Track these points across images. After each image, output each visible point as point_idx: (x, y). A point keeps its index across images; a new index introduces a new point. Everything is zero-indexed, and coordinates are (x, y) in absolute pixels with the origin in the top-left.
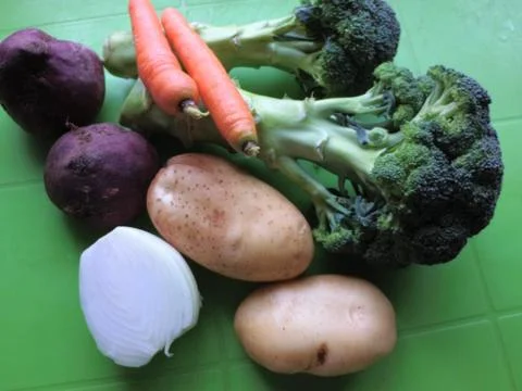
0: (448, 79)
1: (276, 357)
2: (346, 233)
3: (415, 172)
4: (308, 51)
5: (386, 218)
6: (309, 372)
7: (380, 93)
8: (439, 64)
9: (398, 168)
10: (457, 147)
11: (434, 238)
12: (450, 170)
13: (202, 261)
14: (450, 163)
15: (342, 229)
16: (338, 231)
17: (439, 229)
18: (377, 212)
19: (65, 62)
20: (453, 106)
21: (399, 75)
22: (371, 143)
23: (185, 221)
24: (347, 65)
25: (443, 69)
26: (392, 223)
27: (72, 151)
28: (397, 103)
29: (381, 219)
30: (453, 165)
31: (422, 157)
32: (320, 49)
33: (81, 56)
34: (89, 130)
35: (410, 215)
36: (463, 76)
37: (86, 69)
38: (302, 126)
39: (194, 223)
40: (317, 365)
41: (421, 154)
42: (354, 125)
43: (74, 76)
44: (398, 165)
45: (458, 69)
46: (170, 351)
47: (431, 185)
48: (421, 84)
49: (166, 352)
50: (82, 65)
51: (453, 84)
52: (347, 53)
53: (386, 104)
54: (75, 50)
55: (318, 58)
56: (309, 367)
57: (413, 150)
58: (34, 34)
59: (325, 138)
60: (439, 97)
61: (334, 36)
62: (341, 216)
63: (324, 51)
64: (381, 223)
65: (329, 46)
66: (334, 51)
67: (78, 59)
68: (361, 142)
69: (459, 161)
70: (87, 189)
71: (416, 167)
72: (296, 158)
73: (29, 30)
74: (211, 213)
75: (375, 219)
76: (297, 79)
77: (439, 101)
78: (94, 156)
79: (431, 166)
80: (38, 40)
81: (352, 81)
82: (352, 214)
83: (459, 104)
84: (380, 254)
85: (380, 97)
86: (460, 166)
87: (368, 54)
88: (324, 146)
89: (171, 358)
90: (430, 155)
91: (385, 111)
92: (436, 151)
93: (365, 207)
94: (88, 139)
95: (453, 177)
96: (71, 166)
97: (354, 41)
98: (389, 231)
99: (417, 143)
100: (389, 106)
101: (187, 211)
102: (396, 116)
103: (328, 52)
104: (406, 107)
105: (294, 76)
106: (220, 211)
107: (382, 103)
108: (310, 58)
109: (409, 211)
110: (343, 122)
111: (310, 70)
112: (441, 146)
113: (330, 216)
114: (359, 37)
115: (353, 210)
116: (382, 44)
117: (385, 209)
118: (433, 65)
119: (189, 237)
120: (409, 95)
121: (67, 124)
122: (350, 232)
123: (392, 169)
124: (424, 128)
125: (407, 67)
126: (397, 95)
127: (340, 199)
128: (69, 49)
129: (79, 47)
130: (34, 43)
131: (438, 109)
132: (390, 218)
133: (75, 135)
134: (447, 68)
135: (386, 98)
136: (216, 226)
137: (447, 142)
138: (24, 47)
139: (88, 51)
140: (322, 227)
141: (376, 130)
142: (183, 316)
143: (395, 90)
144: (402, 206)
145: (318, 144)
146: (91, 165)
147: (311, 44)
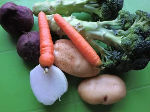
0: (143, 14)
1: (92, 100)
2: (111, 62)
3: (135, 42)
4: (96, 7)
5: (125, 57)
6: (101, 104)
7: (120, 19)
8: (139, 10)
9: (130, 41)
10: (146, 34)
11: (140, 62)
12: (145, 41)
13: (67, 72)
14: (144, 40)
15: (110, 61)
16: (109, 61)
17: (141, 59)
18: (121, 55)
19: (22, 12)
20: (144, 22)
21: (126, 13)
22: (119, 34)
23: (62, 60)
24: (109, 11)
25: (141, 11)
26: (127, 58)
27: (26, 40)
28: (126, 22)
29: (123, 57)
30: (146, 40)
31: (137, 38)
32: (101, 6)
33: (26, 10)
34: (30, 33)
35: (133, 55)
36: (147, 13)
37: (29, 14)
38: (97, 30)
39: (65, 60)
40: (104, 102)
41: (136, 37)
42: (112, 29)
43: (25, 17)
44: (130, 40)
45: (146, 11)
46: (60, 99)
47: (140, 46)
48: (132, 16)
49: (59, 100)
50: (27, 13)
51: (144, 15)
52: (110, 7)
53: (123, 22)
54: (25, 8)
55: (100, 9)
56: (102, 102)
57: (134, 36)
58: (11, 4)
59: (104, 33)
60: (139, 20)
61: (105, 2)
62: (109, 57)
63: (102, 7)
64: (123, 58)
65: (104, 5)
66: (105, 7)
67: (26, 11)
68: (115, 34)
69: (147, 39)
70: (31, 52)
71: (135, 41)
72: (95, 40)
73: (10, 3)
74: (70, 57)
75: (121, 57)
76: (92, 16)
77: (139, 21)
78: (33, 41)
79: (139, 40)
80: (13, 6)
81: (110, 16)
82: (113, 56)
83: (147, 21)
84: (122, 68)
85: (121, 20)
86: (148, 40)
87: (116, 8)
88: (104, 36)
89: (61, 101)
90: (139, 37)
91: (122, 24)
92: (140, 36)
93: (117, 54)
94: (30, 36)
95: (146, 43)
96: (26, 44)
97: (112, 3)
98: (126, 61)
99: (135, 34)
100: (123, 23)
101: (63, 57)
102: (126, 26)
103: (104, 7)
104: (129, 23)
105: (91, 15)
106: (73, 56)
107: (121, 22)
108: (97, 9)
109: (133, 54)
110: (109, 28)
111: (97, 13)
112: (142, 34)
113: (106, 57)
114: (113, 2)
115: (113, 55)
116: (119, 4)
117: (124, 54)
118: (137, 10)
119: (64, 65)
120: (130, 19)
121: (23, 32)
122: (112, 61)
123: (128, 42)
124: (136, 29)
125: (129, 11)
126: (126, 19)
127: (109, 51)
128: (23, 8)
129: (26, 8)
130: (12, 7)
131: (139, 23)
132: (126, 57)
133: (26, 35)
134: (142, 10)
135: (122, 20)
136: (72, 61)
137: (144, 33)
138: (9, 8)
139: (28, 9)
140: (103, 60)
141: (120, 30)
142: (64, 88)
143: (125, 18)
144: (131, 53)
145: (102, 35)
146: (32, 44)
147: (97, 5)
